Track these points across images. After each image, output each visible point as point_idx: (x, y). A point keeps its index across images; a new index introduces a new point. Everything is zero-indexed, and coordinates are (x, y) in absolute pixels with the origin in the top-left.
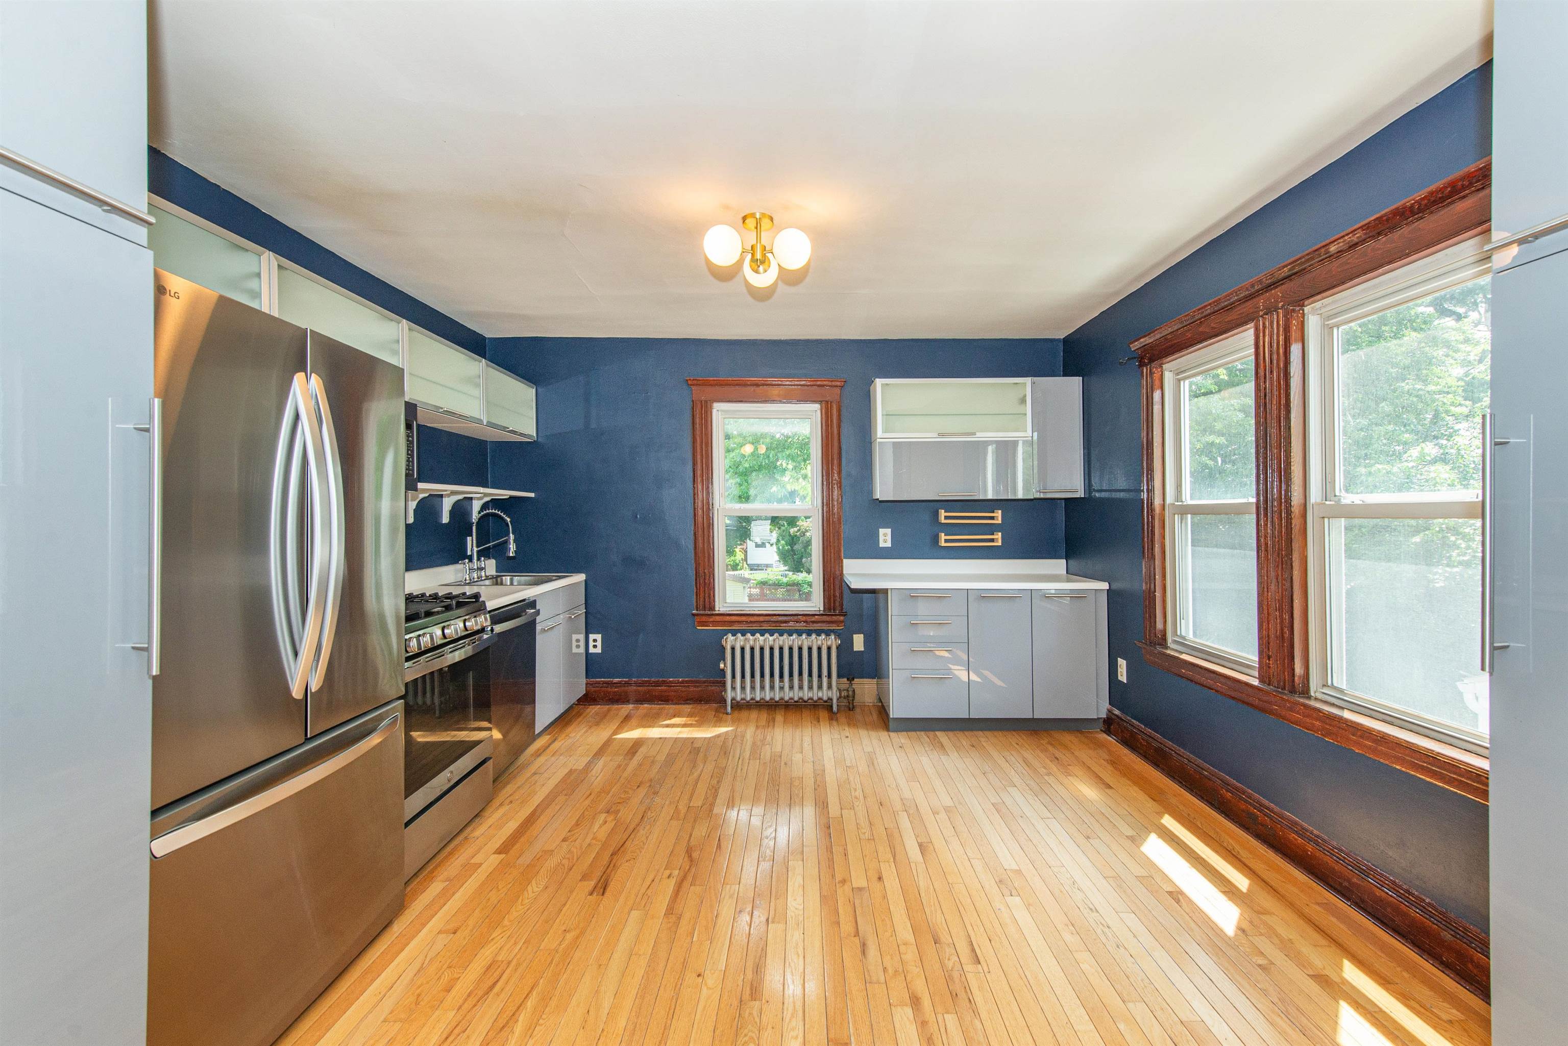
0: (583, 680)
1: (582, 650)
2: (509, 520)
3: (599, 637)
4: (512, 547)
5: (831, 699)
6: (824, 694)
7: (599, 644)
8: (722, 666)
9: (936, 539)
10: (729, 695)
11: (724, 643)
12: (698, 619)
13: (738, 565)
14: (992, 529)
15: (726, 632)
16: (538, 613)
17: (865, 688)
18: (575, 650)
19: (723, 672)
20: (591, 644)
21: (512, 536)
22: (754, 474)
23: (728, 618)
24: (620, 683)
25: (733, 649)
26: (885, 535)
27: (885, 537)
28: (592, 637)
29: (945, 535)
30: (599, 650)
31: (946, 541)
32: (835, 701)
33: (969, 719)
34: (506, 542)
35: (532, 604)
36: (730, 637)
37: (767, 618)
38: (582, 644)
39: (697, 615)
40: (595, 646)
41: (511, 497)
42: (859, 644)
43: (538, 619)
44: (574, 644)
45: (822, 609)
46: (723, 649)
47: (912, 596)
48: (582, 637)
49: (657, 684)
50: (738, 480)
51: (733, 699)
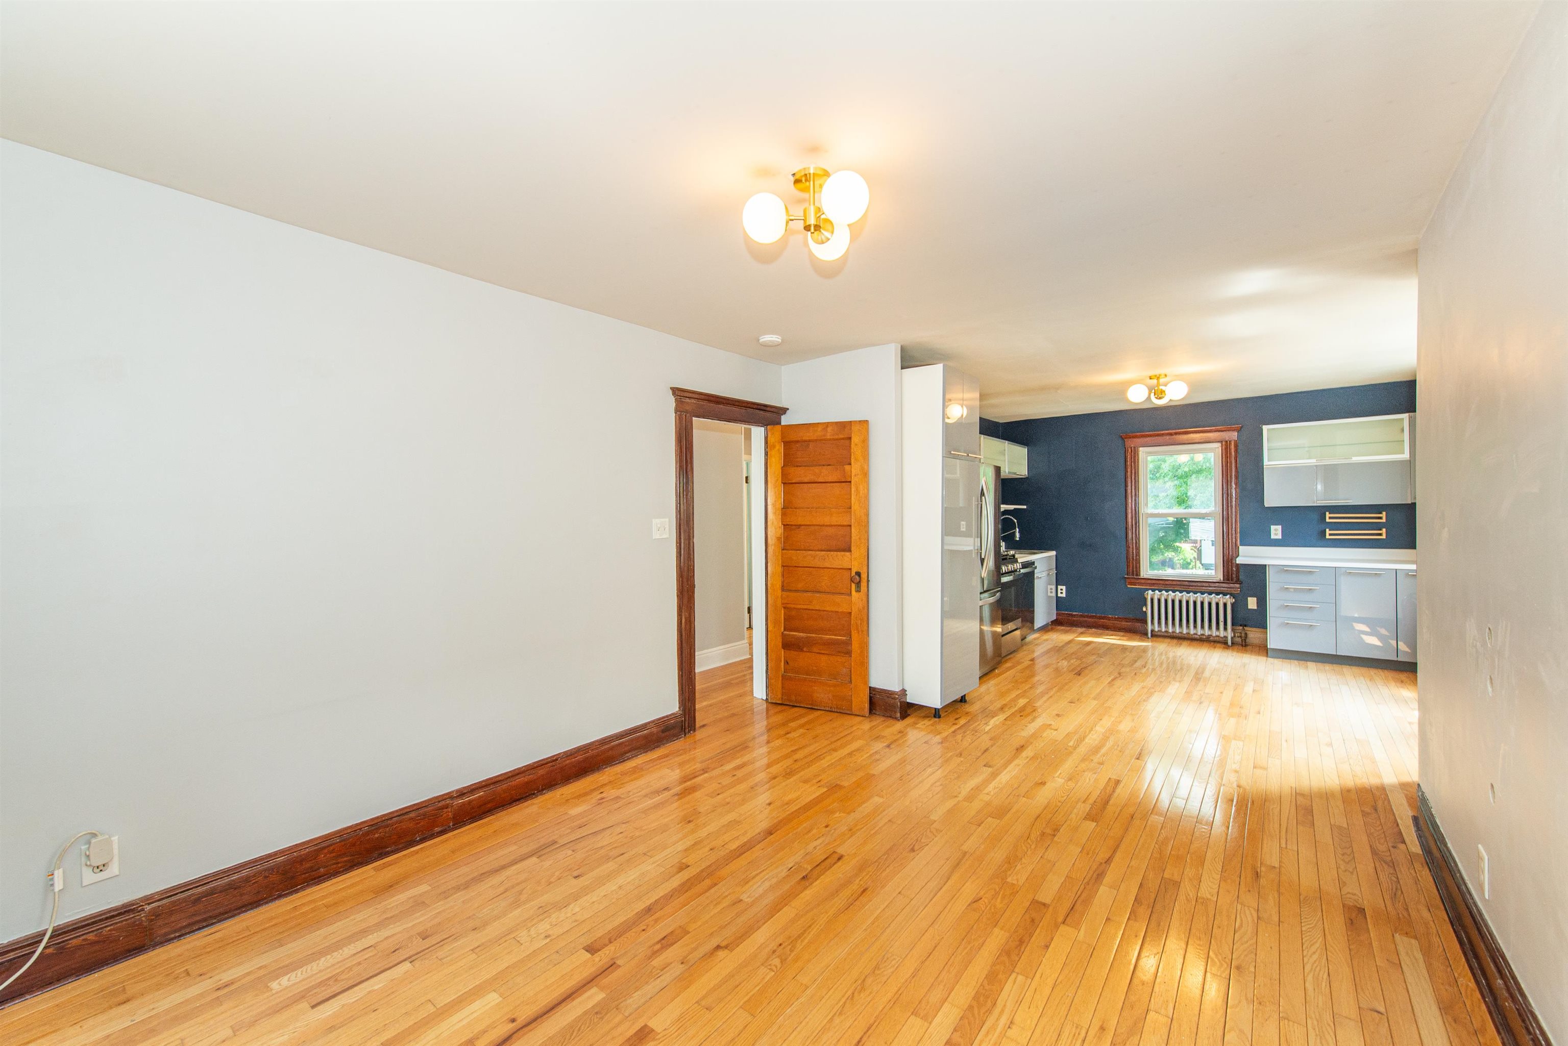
0: (1055, 612)
1: (1054, 594)
2: (1016, 521)
3: (1064, 588)
4: (1018, 535)
5: (1226, 637)
6: (1222, 633)
7: (1064, 591)
8: (1144, 609)
9: (1323, 533)
10: (1150, 628)
11: (1146, 596)
12: (1128, 580)
13: (1189, 564)
14: (1378, 526)
15: (1148, 590)
16: (1036, 568)
17: (1253, 634)
18: (1049, 594)
19: (1145, 613)
20: (1059, 591)
21: (1017, 529)
22: (1194, 476)
23: (1149, 582)
24: (1077, 615)
25: (1152, 600)
26: (1276, 530)
27: (1276, 532)
28: (1060, 587)
29: (1330, 530)
30: (1064, 595)
31: (1330, 535)
32: (1229, 638)
33: (1336, 656)
34: (1014, 533)
35: (1033, 563)
36: (1150, 592)
37: (1179, 583)
38: (1054, 591)
39: (1128, 578)
40: (1062, 593)
41: (1015, 509)
42: (1252, 603)
43: (1036, 571)
44: (1049, 591)
45: (1222, 579)
46: (1146, 599)
47: (1284, 570)
48: (1054, 587)
49: (1101, 618)
50: (1176, 482)
51: (1152, 631)
